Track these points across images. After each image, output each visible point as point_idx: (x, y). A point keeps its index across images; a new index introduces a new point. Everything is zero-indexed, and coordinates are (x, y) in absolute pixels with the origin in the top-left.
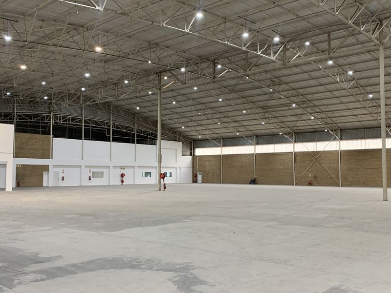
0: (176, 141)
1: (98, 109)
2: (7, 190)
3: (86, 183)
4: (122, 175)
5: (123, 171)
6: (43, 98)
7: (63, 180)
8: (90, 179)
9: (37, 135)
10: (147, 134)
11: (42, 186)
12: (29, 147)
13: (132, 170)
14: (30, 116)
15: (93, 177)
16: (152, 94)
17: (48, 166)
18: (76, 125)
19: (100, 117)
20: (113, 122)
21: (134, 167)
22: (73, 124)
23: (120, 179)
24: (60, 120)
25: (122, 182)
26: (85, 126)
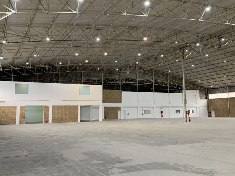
0: (195, 90)
1: (146, 73)
2: (100, 121)
3: (141, 117)
4: (162, 112)
5: (162, 110)
6: (116, 70)
7: (128, 115)
8: (143, 115)
9: (114, 90)
10: (176, 87)
11: (117, 118)
12: (110, 97)
13: (167, 109)
14: (110, 80)
15: (145, 113)
16: (178, 62)
17: (120, 107)
18: (134, 83)
19: (147, 78)
20: (155, 80)
21: (169, 107)
22: (132, 83)
23: (160, 114)
24: (125, 81)
25: (162, 116)
26: (139, 84)
